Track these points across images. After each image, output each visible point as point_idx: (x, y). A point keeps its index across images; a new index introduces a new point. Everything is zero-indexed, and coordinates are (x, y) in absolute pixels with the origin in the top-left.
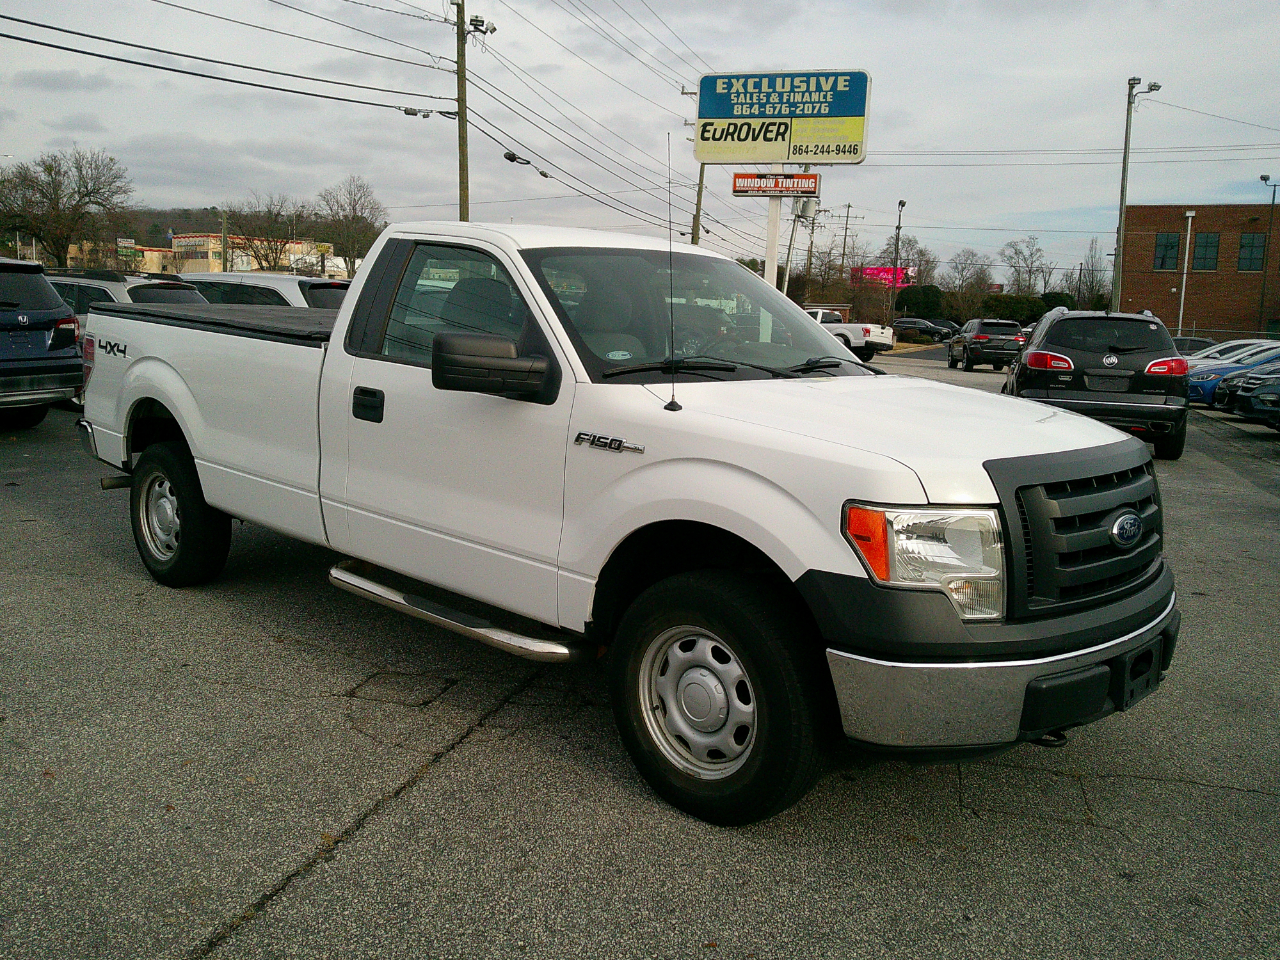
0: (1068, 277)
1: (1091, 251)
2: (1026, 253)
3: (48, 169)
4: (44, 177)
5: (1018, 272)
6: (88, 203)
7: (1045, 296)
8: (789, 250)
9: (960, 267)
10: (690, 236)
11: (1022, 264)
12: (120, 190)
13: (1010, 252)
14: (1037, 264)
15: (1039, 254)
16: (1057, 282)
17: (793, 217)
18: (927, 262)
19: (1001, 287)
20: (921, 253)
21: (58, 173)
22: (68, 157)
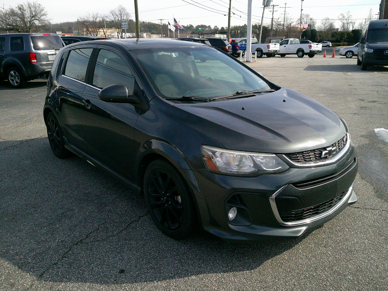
0: (361, 25)
1: (370, 13)
2: (346, 17)
3: (20, 9)
4: (19, 12)
5: (344, 23)
6: (34, 20)
7: (353, 31)
8: (262, 18)
9: (324, 23)
10: (228, 16)
11: (345, 21)
12: (44, 15)
13: (341, 17)
14: (350, 21)
15: (351, 17)
16: (357, 27)
17: (263, 6)
18: (313, 22)
19: (338, 29)
20: (311, 19)
21: (23, 10)
22: (26, 4)
